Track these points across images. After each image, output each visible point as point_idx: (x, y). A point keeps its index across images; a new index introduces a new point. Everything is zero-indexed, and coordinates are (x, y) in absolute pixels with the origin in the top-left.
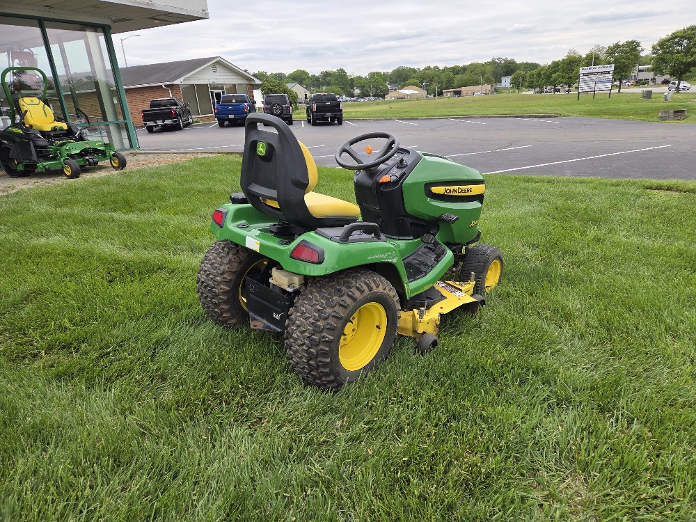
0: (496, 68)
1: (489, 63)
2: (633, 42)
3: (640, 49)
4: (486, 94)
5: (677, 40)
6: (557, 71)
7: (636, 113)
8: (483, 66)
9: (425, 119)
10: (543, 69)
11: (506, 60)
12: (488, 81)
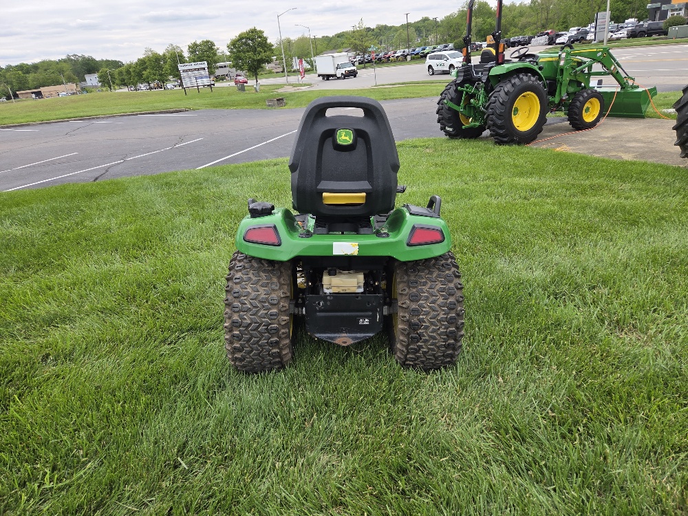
0: (74, 65)
1: (65, 61)
2: (208, 42)
3: (215, 47)
4: (74, 94)
5: (244, 40)
6: (147, 68)
7: (248, 104)
8: (57, 63)
9: (40, 124)
10: (130, 66)
11: (84, 58)
12: (70, 80)
